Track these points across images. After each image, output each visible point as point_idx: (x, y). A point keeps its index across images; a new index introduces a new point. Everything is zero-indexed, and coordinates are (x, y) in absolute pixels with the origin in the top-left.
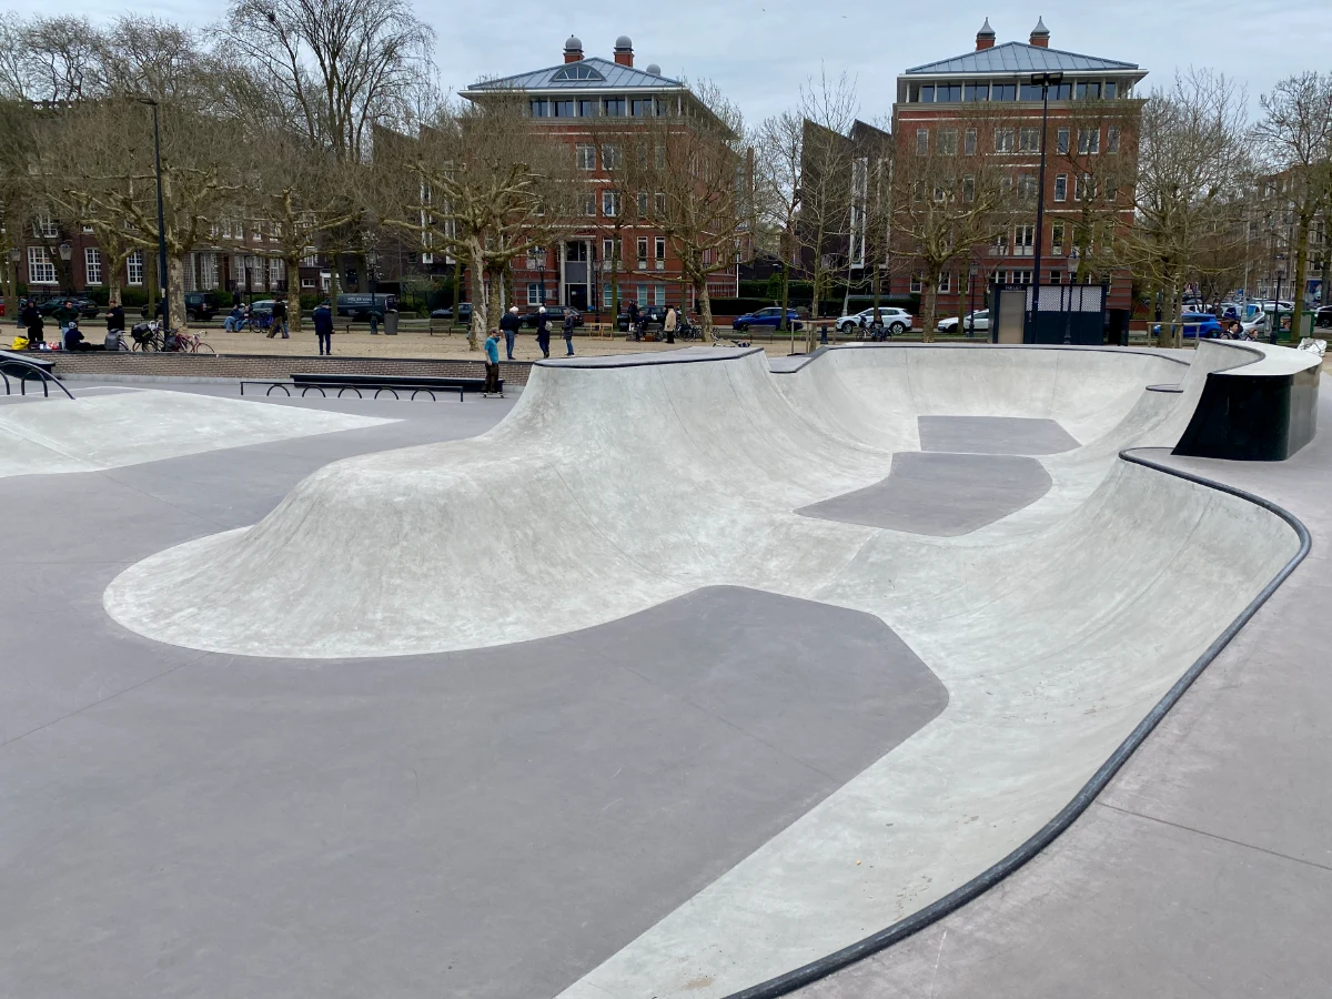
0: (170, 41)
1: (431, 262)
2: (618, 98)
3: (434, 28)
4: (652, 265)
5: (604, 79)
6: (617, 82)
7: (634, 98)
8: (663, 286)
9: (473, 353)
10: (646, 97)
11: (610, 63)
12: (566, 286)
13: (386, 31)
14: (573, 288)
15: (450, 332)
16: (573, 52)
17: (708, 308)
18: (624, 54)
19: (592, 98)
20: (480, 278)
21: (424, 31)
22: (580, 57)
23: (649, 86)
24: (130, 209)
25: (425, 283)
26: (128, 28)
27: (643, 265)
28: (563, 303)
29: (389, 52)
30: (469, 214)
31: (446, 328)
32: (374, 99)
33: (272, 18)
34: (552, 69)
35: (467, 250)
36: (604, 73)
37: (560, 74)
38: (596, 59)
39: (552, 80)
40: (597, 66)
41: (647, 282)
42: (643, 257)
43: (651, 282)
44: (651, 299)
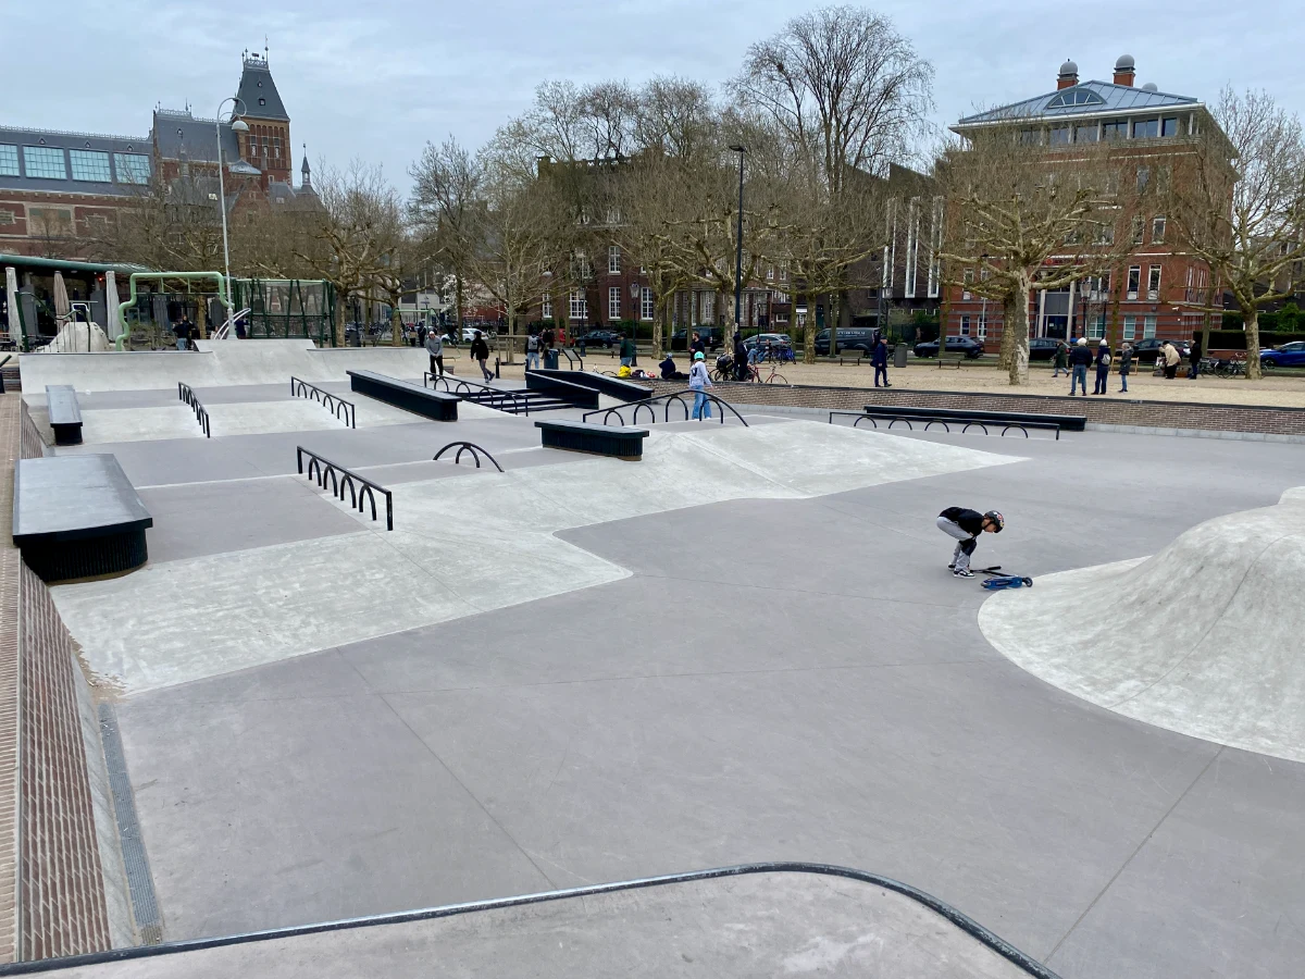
0: (689, 97)
1: (913, 296)
2: (1118, 121)
3: (932, 64)
4: (1143, 296)
5: (1104, 102)
6: (1119, 103)
7: (1137, 119)
8: (1154, 317)
9: (1012, 387)
10: (1151, 118)
11: (1109, 85)
12: (1045, 317)
13: (888, 70)
14: (1051, 319)
15: (959, 364)
16: (1068, 77)
17: (1257, 341)
18: (1124, 73)
19: (1092, 122)
20: (1026, 311)
21: (922, 68)
22: (1075, 82)
23: (1154, 106)
24: (702, 251)
25: (900, 316)
26: (657, 88)
27: (1132, 296)
28: (1040, 335)
29: (888, 93)
30: (1019, 245)
31: (956, 361)
32: (870, 139)
33: (781, 68)
34: (1046, 96)
35: (1014, 282)
36: (1104, 96)
37: (1055, 101)
38: (1093, 82)
39: (1047, 108)
40: (1095, 88)
41: (1136, 313)
42: (1133, 287)
43: (1140, 313)
44: (1139, 332)
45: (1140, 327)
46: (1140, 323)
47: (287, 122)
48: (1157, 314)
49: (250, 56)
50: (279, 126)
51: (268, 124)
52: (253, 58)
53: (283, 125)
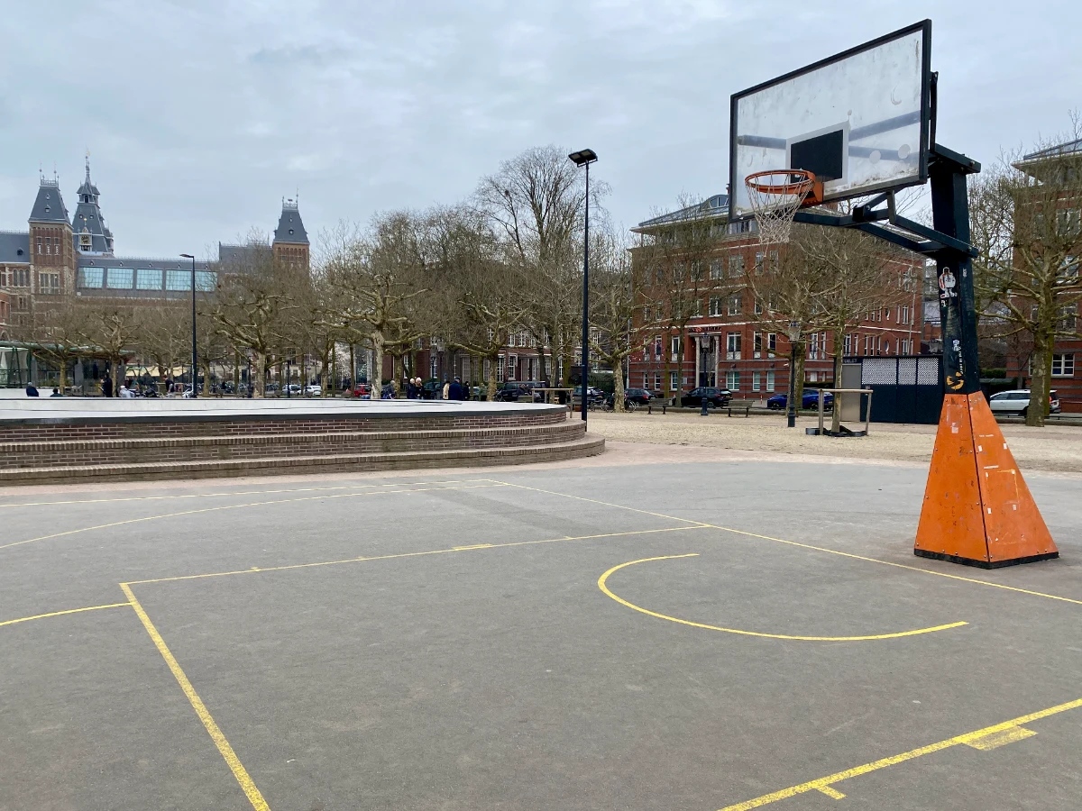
4: (765, 355)
12: (700, 374)
27: (757, 355)
37: (705, 205)
39: (699, 210)
41: (760, 369)
42: (758, 349)
43: (763, 369)
44: (763, 384)
45: (763, 381)
46: (764, 377)
47: (308, 245)
48: (774, 369)
49: (286, 201)
50: (302, 248)
51: (298, 247)
52: (289, 202)
53: (304, 247)
